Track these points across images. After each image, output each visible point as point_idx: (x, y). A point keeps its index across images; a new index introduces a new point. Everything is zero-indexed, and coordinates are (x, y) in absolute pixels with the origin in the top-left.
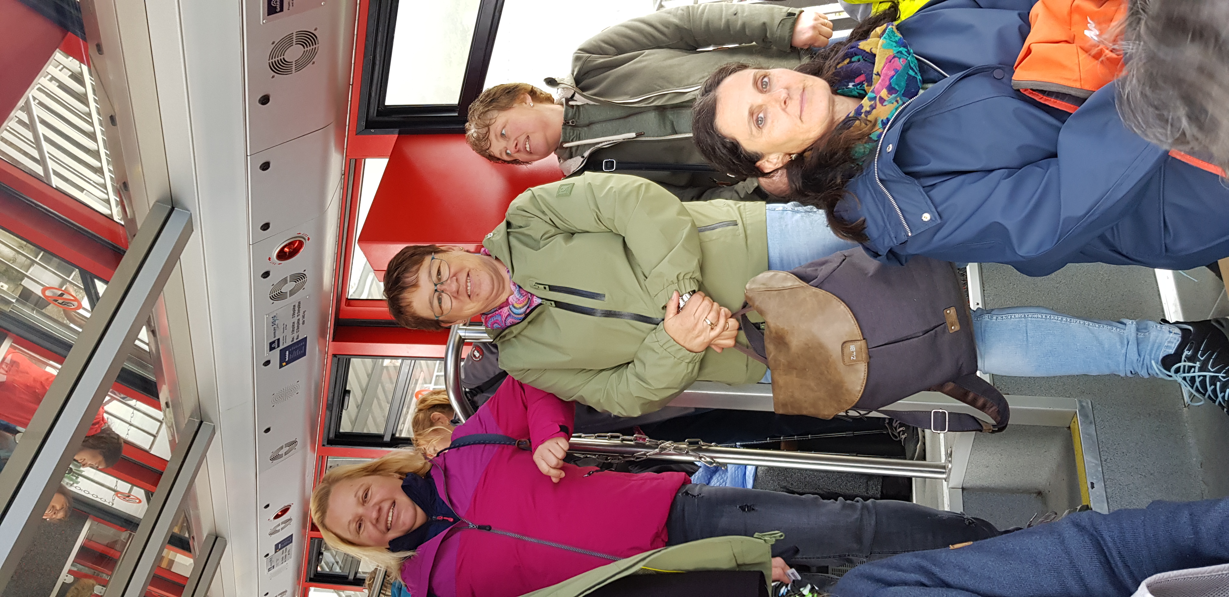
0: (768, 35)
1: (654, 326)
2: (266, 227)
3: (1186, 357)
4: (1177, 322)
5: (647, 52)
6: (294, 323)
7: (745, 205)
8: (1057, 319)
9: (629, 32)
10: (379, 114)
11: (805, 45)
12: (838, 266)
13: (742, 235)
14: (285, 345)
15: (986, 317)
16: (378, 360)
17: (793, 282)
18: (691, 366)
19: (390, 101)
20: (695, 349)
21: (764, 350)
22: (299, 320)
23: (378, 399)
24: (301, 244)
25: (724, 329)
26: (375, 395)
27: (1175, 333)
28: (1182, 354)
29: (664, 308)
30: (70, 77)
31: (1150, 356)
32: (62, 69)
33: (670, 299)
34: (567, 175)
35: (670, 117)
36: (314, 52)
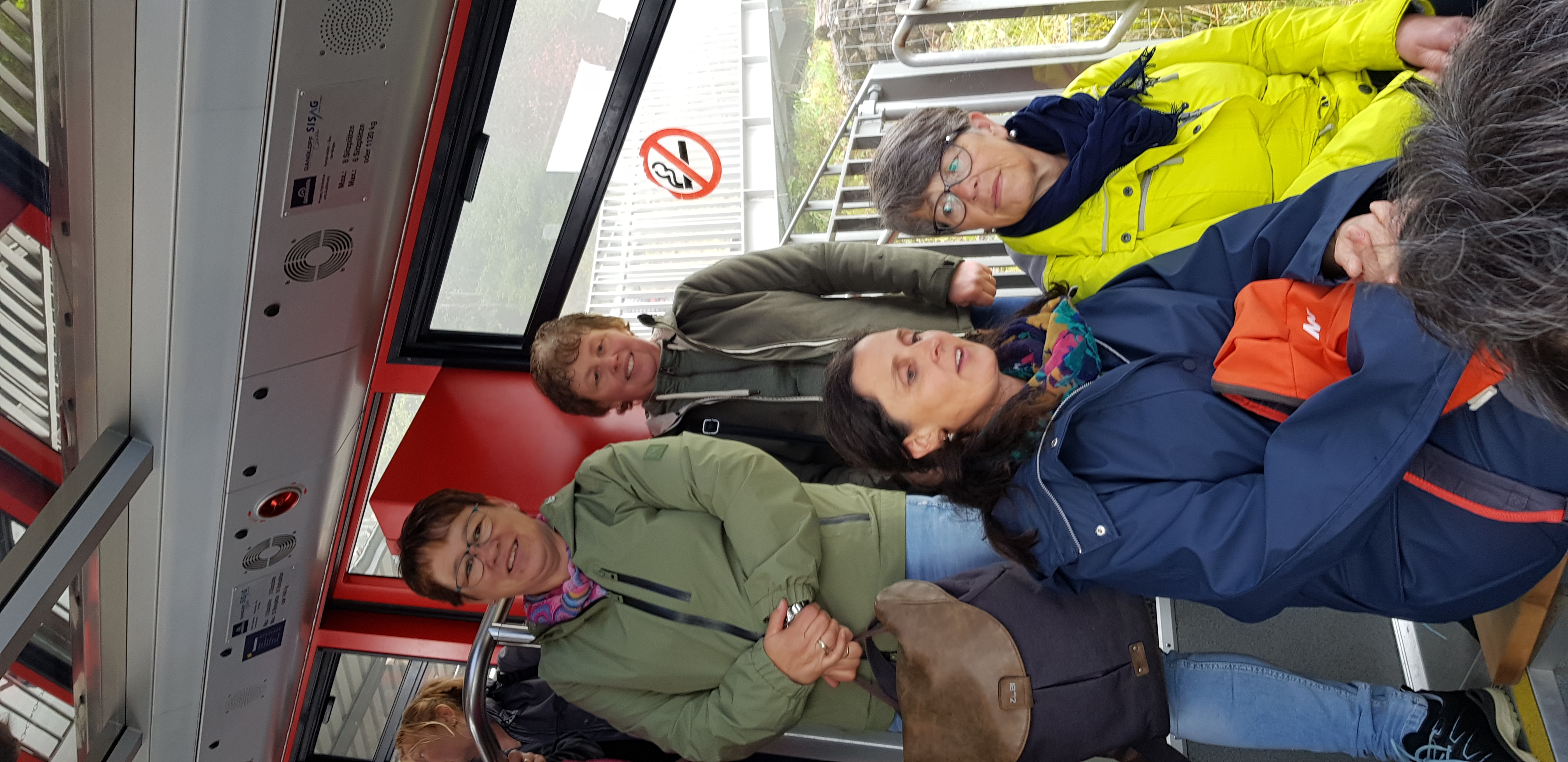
0: (920, 285)
1: (749, 643)
2: (250, 471)
3: (1434, 738)
4: (1422, 692)
5: (769, 293)
6: (270, 601)
7: (879, 494)
8: (1271, 674)
9: (749, 268)
10: (421, 339)
11: (965, 301)
12: (996, 579)
13: (875, 534)
14: (255, 630)
15: (1182, 664)
16: (378, 659)
17: (936, 595)
18: (793, 702)
19: (436, 324)
20: (802, 679)
21: (894, 688)
22: (277, 597)
23: (373, 709)
24: (295, 497)
25: (842, 656)
26: (370, 704)
27: (1419, 705)
28: (1430, 733)
29: (767, 620)
30: (26, 258)
31: (1389, 731)
32: (17, 248)
33: (775, 608)
34: (656, 434)
35: (793, 374)
36: (345, 257)
